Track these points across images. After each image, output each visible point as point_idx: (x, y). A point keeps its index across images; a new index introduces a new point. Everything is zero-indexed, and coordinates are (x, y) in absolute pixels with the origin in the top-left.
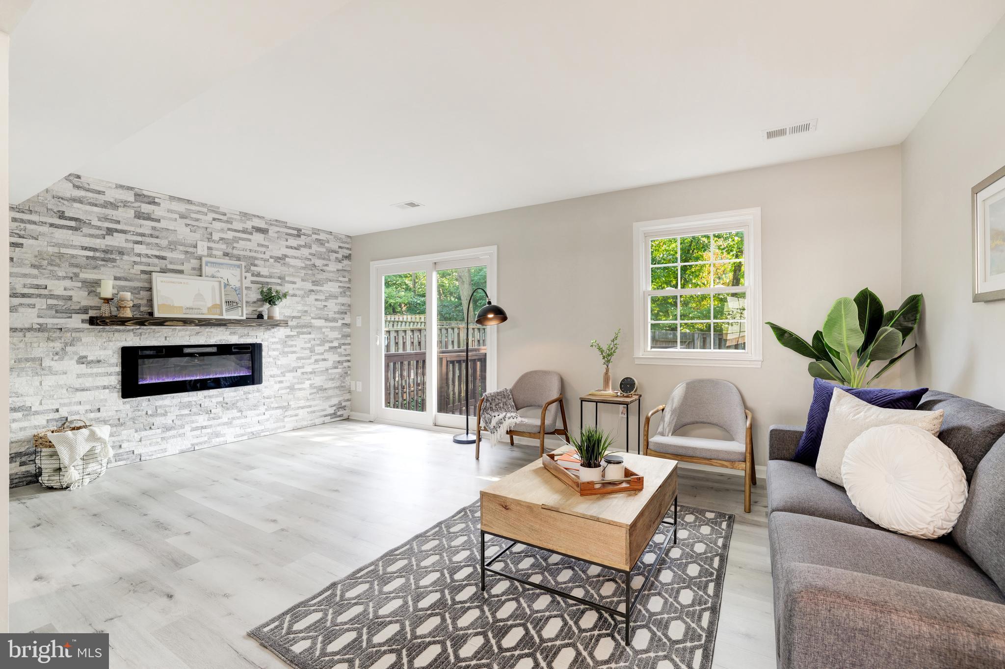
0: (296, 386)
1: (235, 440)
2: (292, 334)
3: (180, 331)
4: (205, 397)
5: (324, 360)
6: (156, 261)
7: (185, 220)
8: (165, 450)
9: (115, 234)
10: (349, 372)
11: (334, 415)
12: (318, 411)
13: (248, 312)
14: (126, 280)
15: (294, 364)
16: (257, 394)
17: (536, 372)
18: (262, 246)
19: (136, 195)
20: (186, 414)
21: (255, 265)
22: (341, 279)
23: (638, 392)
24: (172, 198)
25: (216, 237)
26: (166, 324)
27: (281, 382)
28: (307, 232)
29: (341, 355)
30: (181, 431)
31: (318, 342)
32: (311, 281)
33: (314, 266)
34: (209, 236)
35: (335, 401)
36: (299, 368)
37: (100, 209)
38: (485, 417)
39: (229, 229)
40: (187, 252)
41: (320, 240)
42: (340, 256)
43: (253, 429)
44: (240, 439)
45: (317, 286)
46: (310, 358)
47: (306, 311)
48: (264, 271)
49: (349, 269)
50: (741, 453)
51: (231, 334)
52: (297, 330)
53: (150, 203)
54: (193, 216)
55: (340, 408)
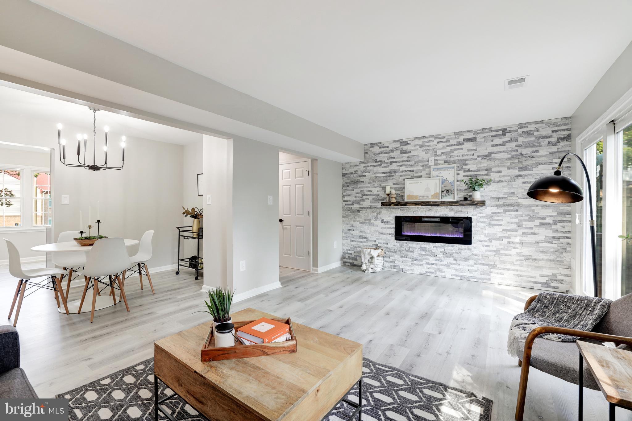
0: (502, 252)
1: (452, 277)
2: (498, 211)
3: (420, 208)
4: (434, 247)
5: (534, 234)
6: (409, 173)
7: (422, 148)
8: (413, 270)
9: (393, 164)
10: (568, 249)
12: (526, 276)
13: (459, 196)
14: (397, 184)
15: (500, 235)
16: (468, 251)
18: (471, 150)
19: (401, 143)
20: (423, 254)
21: (466, 165)
24: (416, 138)
25: (439, 153)
26: (407, 205)
27: (487, 246)
28: (513, 129)
29: (556, 231)
30: (421, 263)
31: (527, 218)
32: (517, 168)
33: (522, 154)
34: (435, 153)
35: (549, 272)
36: (505, 237)
37: (388, 154)
39: (448, 146)
40: (424, 165)
41: (527, 131)
42: (554, 139)
43: (464, 274)
44: (455, 278)
45: (525, 170)
46: (517, 231)
48: (473, 167)
49: (567, 149)
51: (450, 210)
52: (503, 208)
53: (406, 145)
54: (427, 144)
55: (554, 280)
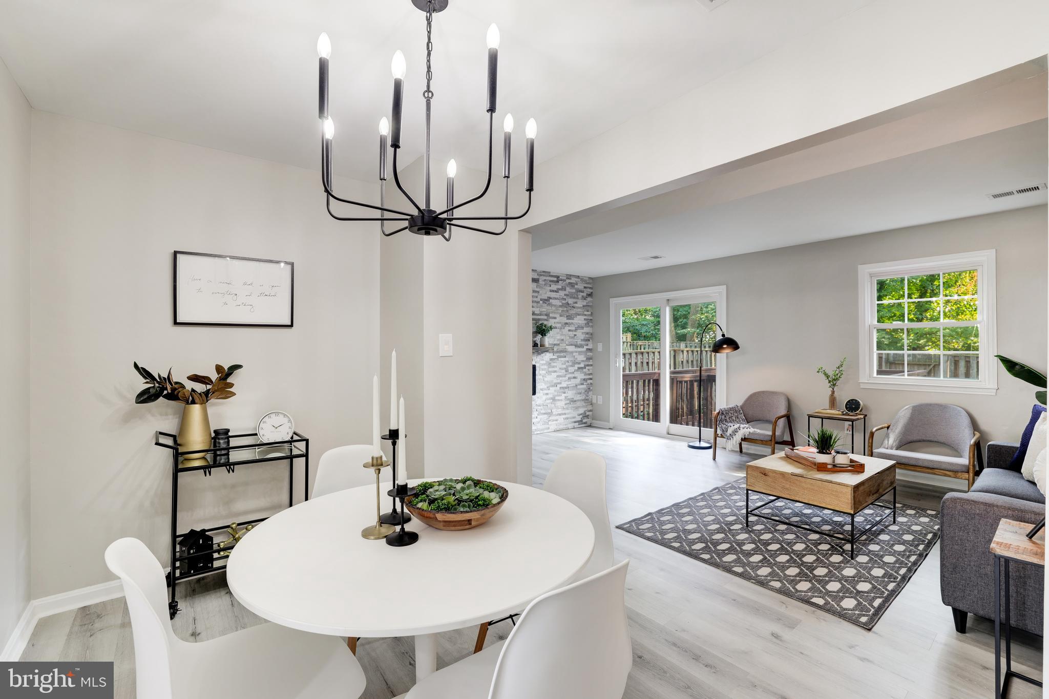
0: (557, 398)
2: (554, 357)
5: (575, 378)
10: (591, 388)
11: (580, 422)
12: (571, 418)
15: (555, 381)
17: (763, 392)
22: (586, 313)
23: (863, 412)
27: (547, 394)
28: (563, 278)
29: (586, 374)
31: (570, 364)
32: (566, 316)
33: (568, 304)
35: (581, 411)
36: (559, 383)
38: (722, 426)
41: (572, 283)
42: (584, 294)
45: (570, 319)
46: (565, 377)
47: (563, 340)
49: (591, 304)
50: (964, 466)
52: (557, 355)
55: (585, 416)
